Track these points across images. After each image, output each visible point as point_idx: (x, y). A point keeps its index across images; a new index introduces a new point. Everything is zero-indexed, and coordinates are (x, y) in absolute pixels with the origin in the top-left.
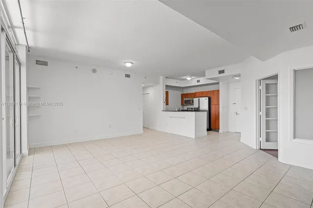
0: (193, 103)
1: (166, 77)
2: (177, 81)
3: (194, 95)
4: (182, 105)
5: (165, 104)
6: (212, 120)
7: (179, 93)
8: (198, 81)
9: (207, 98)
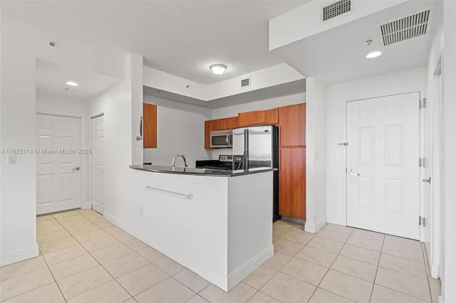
0: (231, 144)
1: (146, 62)
2: (188, 82)
3: (235, 122)
4: (207, 147)
5: (141, 142)
6: (283, 190)
7: (199, 120)
8: (245, 83)
9: (270, 128)
